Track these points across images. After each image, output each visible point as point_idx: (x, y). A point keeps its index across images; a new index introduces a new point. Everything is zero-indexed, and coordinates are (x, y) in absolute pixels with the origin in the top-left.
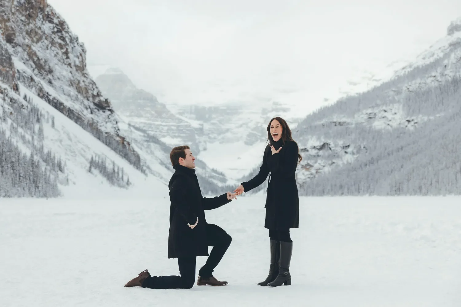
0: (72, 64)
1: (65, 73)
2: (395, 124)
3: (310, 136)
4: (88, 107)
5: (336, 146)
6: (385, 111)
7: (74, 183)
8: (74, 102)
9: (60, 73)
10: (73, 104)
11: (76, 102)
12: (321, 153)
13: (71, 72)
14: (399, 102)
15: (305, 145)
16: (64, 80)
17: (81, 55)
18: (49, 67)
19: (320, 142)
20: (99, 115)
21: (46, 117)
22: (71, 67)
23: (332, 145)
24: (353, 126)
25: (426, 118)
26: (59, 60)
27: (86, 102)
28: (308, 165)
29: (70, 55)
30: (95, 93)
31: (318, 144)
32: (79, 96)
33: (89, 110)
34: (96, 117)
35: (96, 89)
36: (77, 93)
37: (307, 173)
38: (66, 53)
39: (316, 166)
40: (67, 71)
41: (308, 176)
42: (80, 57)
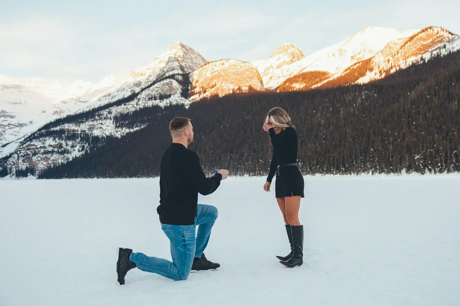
2: (108, 134)
3: (48, 138)
5: (67, 145)
6: (102, 124)
12: (56, 150)
14: (110, 119)
15: (44, 144)
19: (56, 142)
23: (64, 144)
24: (79, 132)
25: (128, 130)
28: (46, 157)
31: (53, 143)
37: (45, 163)
39: (52, 158)
41: (45, 166)
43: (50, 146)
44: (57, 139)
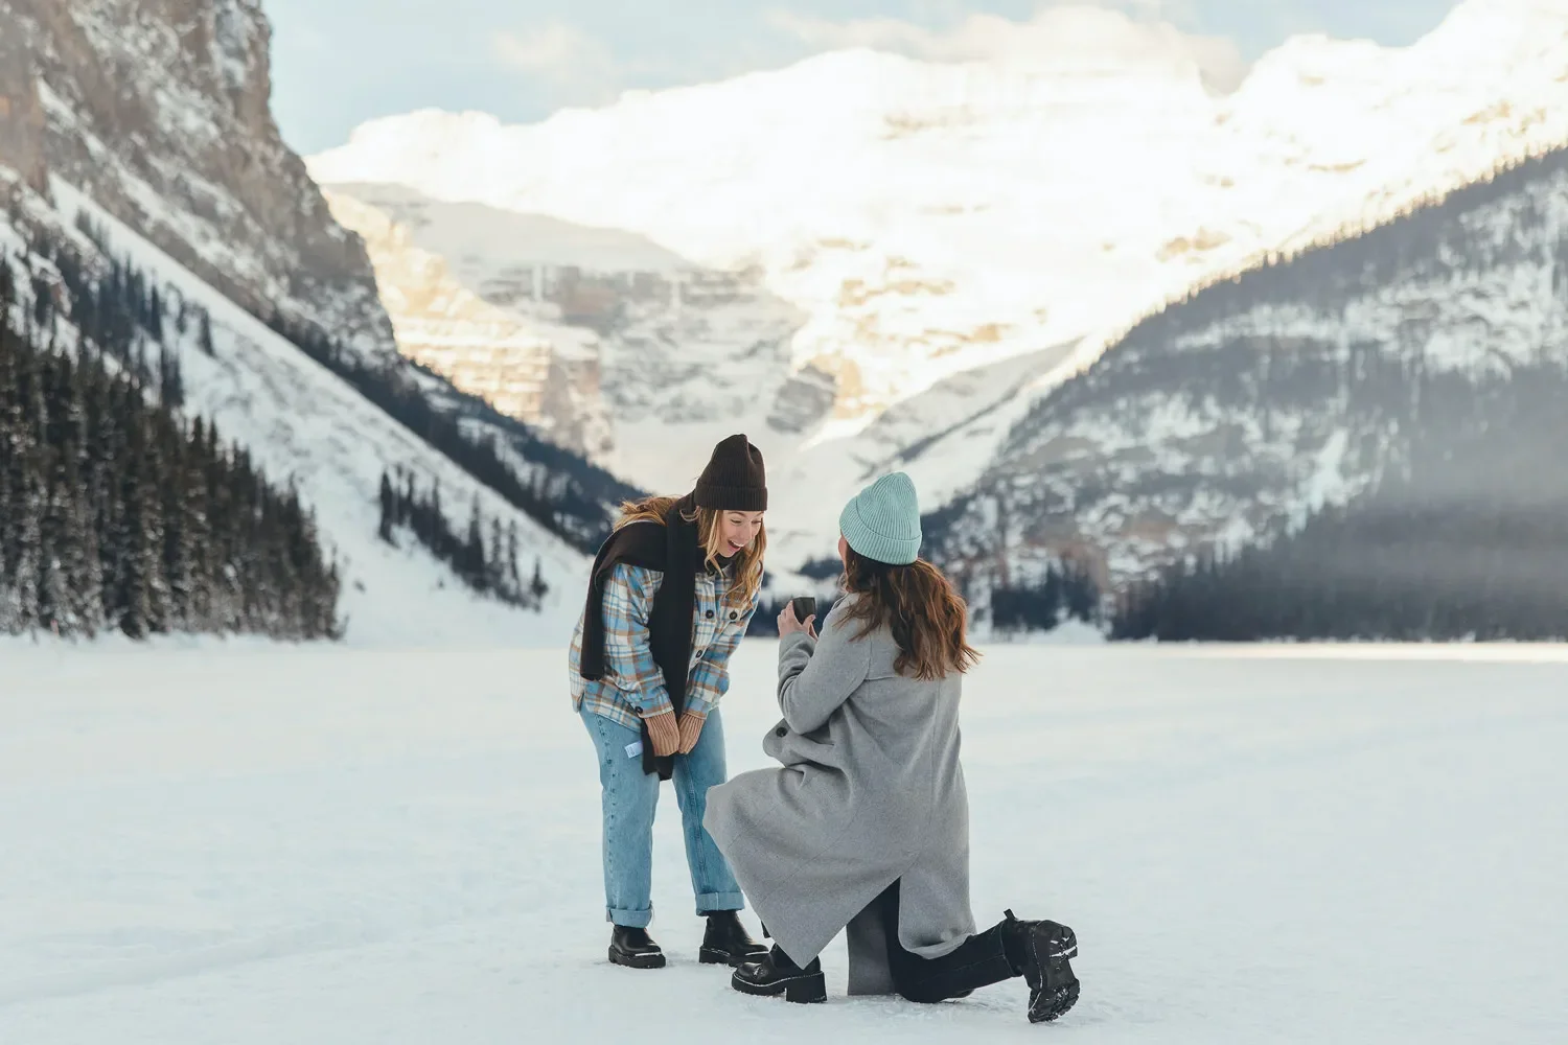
0: (222, 85)
1: (192, 122)
2: (1520, 349)
3: (1157, 397)
4: (280, 266)
5: (1269, 435)
6: (1479, 294)
7: (360, 587)
8: (231, 246)
9: (174, 121)
10: (229, 253)
11: (237, 244)
12: (1207, 465)
13: (217, 121)
14: (1536, 256)
15: (1138, 432)
16: (192, 153)
17: (253, 45)
18: (136, 95)
19: (1204, 418)
20: (322, 301)
21: (173, 307)
22: (217, 100)
23: (1254, 431)
24: (1343, 354)
26: (170, 69)
27: (274, 249)
28: (1152, 512)
29: (213, 47)
30: (307, 207)
31: (1190, 427)
32: (249, 222)
33: (285, 281)
34: (311, 308)
35: (308, 194)
36: (239, 208)
37: (1148, 547)
38: (196, 43)
39: (1190, 515)
40: (200, 112)
41: (1150, 563)
42: (252, 59)
43: (1176, 443)
44: (1211, 405)
